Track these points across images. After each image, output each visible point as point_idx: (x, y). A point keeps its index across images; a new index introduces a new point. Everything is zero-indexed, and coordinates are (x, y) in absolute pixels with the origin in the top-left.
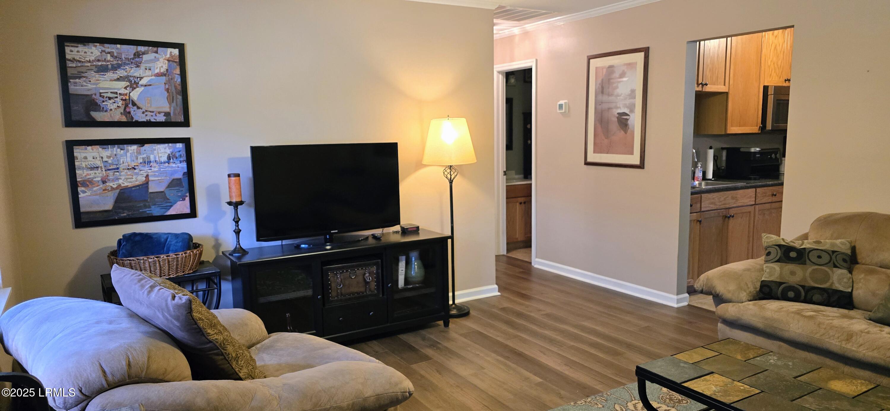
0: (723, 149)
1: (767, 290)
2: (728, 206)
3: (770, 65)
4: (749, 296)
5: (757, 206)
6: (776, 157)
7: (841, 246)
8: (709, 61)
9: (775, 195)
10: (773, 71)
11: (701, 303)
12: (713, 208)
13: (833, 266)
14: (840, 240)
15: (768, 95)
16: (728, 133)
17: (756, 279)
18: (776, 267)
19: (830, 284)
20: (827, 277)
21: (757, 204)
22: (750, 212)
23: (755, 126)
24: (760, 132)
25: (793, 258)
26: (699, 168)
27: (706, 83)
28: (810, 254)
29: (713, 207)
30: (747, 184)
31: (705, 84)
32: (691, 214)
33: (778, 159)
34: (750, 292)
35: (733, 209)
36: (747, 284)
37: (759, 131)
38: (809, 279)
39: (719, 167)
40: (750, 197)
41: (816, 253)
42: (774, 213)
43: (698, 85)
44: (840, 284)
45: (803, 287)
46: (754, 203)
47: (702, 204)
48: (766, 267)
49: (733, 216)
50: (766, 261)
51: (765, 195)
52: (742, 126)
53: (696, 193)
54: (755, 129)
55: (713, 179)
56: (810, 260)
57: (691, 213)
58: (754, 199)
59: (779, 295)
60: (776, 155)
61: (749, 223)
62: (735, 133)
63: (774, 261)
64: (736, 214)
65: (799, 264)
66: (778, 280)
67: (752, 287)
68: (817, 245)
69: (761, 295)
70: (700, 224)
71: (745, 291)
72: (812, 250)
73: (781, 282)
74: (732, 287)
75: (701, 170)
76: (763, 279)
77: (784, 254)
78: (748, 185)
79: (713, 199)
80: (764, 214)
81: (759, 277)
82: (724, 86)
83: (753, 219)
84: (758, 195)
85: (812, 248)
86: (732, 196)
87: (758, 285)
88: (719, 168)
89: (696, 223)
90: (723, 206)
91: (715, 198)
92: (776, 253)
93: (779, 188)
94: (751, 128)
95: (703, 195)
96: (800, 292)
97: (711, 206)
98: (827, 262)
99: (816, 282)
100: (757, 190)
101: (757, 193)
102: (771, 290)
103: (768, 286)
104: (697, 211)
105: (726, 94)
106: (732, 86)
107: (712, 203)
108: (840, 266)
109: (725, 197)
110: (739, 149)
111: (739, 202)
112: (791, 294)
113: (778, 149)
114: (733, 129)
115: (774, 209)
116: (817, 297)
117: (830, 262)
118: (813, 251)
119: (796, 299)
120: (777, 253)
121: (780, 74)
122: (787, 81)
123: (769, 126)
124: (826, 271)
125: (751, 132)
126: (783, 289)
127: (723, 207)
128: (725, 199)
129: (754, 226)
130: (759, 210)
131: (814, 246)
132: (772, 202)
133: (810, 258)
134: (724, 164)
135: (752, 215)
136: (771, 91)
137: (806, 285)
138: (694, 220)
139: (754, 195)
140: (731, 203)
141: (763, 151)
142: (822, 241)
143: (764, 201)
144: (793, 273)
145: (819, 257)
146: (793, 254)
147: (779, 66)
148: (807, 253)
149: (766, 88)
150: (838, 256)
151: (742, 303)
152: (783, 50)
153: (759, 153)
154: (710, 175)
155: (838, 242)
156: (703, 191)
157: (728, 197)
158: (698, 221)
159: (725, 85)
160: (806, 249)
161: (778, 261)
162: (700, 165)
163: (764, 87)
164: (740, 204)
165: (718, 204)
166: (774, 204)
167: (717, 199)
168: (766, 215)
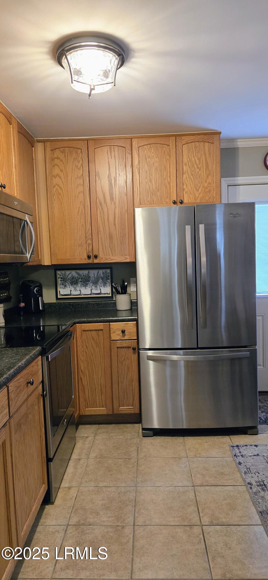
5: (12, 420)
21: (12, 416)
42: (30, 414)
46: (8, 417)
51: (19, 390)
58: (8, 409)
84: (12, 396)
100: (10, 388)
122: (2, 186)
130: (15, 426)
132: (27, 398)
139: (7, 402)
143: (19, 404)
166: (30, 400)
168: (22, 425)
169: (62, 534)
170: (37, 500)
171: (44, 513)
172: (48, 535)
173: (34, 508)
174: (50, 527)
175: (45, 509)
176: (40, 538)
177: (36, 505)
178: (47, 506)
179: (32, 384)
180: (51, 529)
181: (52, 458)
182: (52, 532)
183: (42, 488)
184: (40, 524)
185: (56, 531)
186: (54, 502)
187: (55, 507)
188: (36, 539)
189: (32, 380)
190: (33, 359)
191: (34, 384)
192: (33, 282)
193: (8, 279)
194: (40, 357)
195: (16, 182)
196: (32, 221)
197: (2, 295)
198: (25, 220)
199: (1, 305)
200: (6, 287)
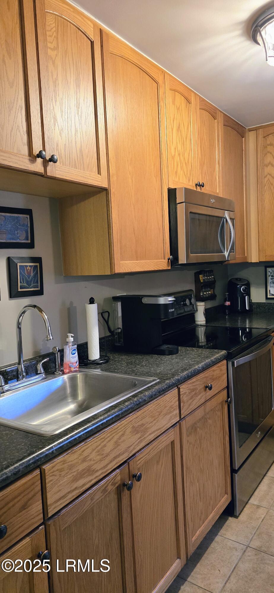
0: (116, 299)
2: (125, 456)
3: (175, 155)
5: (183, 423)
6: (191, 303)
10: (179, 168)
16: (117, 272)
21: (183, 419)
22: (172, 442)
23: (162, 259)
24: (170, 268)
26: (71, 344)
27: (53, 158)
29: (85, 482)
31: (49, 160)
37: (168, 266)
39: (112, 330)
40: (171, 410)
42: (209, 418)
43: (33, 157)
46: (178, 419)
49: (140, 473)
51: (193, 393)
52: (141, 259)
54: (162, 264)
58: (177, 411)
60: (190, 300)
61: (173, 465)
62: (129, 271)
78: (163, 386)
79: (84, 460)
80: (195, 429)
82: (99, 176)
84: (184, 398)
86: (133, 427)
90: (114, 463)
91: (88, 456)
93: (213, 371)
94: (157, 261)
97: (80, 483)
100: (181, 389)
101: (181, 396)
105: (104, 191)
106: (115, 178)
107: (82, 475)
109: (115, 438)
110: (139, 298)
111: (149, 432)
113: (191, 290)
114: (125, 266)
115: (209, 411)
121: (189, 173)
122: (201, 185)
123: (182, 259)
125: (156, 269)
127: (113, 466)
128: (116, 443)
130: (187, 428)
132: (204, 403)
134: (120, 324)
136: (180, 197)
139: (177, 403)
140: (133, 444)
143: (192, 407)
149: (172, 193)
152: (188, 135)
154: (95, 353)
157: (122, 435)
159: (99, 172)
162: (72, 339)
163: (169, 188)
164: (152, 437)
165: (98, 467)
166: (208, 404)
167: (93, 455)
168: (198, 429)
169: (239, 554)
170: (216, 508)
171: (226, 524)
172: (224, 549)
173: (211, 516)
174: (229, 541)
175: (228, 521)
176: (216, 548)
177: (214, 513)
178: (230, 518)
179: (210, 388)
180: (229, 543)
181: (237, 469)
182: (230, 547)
183: (224, 498)
184: (219, 534)
185: (234, 548)
186: (238, 516)
187: (239, 522)
188: (212, 548)
189: (211, 385)
190: (214, 363)
191: (212, 389)
192: (240, 280)
193: (213, 277)
194: (225, 362)
195: (219, 178)
196: (233, 217)
197: (205, 293)
198: (224, 218)
199: (202, 304)
200: (210, 285)
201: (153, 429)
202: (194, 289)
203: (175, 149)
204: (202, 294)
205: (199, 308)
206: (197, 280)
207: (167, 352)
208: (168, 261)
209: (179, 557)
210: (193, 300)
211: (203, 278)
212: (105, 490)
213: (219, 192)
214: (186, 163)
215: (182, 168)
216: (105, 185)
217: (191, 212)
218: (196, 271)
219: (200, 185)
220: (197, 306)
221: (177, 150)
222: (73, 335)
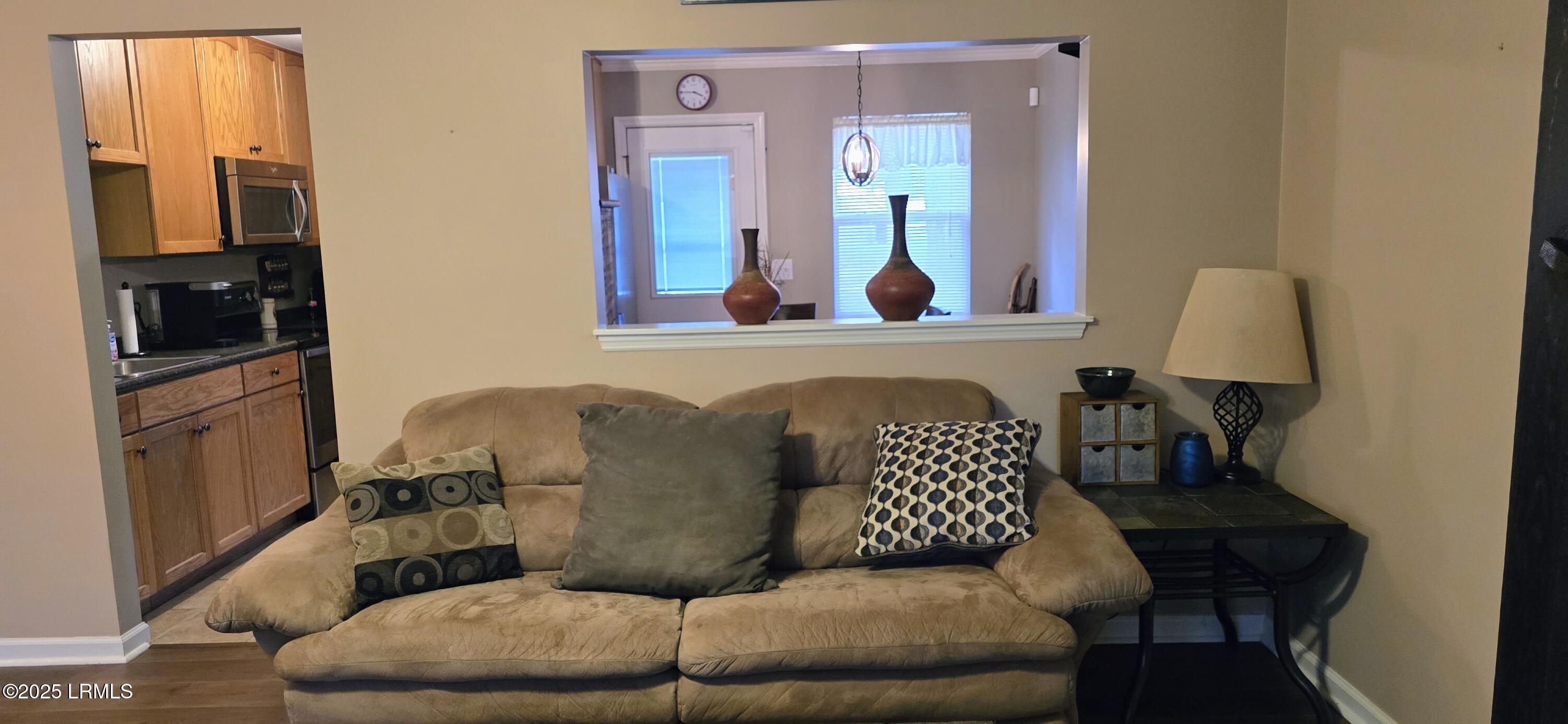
0: (149, 287)
1: (370, 583)
2: (194, 408)
3: (220, 116)
4: (340, 607)
5: (248, 399)
6: (253, 298)
7: (477, 459)
8: (94, 95)
9: (278, 373)
10: (226, 131)
11: (179, 632)
12: (166, 418)
13: (477, 503)
14: (472, 449)
15: (225, 177)
16: (161, 253)
17: (345, 565)
18: (378, 528)
19: (480, 537)
20: (472, 526)
21: (248, 395)
22: (237, 413)
23: (211, 239)
24: (223, 250)
25: (405, 502)
27: (97, 142)
28: (434, 486)
29: (164, 414)
30: (222, 356)
31: (93, 145)
32: (124, 438)
33: (257, 301)
34: (340, 598)
35: (205, 413)
36: (330, 582)
37: (220, 248)
38: (444, 539)
39: (146, 326)
40: (233, 384)
41: (440, 484)
42: (278, 407)
44: (496, 533)
45: (437, 556)
46: (242, 394)
47: (141, 412)
48: (357, 534)
49: (209, 428)
50: (354, 522)
51: (258, 374)
52: (187, 238)
53: (125, 388)
54: (212, 244)
55: (142, 354)
56: (436, 500)
57: (123, 436)
58: (241, 386)
59: (396, 587)
60: (252, 294)
61: (240, 436)
62: (174, 252)
63: (371, 518)
64: (213, 421)
65: (420, 512)
66: (390, 557)
67: (342, 587)
68: (438, 466)
69: (363, 598)
70: (144, 458)
71: (331, 601)
72: (434, 479)
73: (394, 560)
74: (302, 599)
75: (113, 337)
76: (358, 562)
77: (386, 500)
78: (227, 358)
79: (163, 397)
80: (262, 413)
81: (347, 559)
82: (137, 152)
83: (245, 427)
84: (248, 376)
85: (433, 474)
86: (199, 386)
87: (351, 576)
88: (148, 328)
89: (136, 456)
90: (186, 409)
91: (165, 395)
92: (370, 500)
93: (281, 358)
94: (204, 241)
95: (139, 392)
96: (434, 570)
97: (162, 413)
98: (465, 496)
99: (456, 541)
100: (244, 367)
101: (245, 374)
102: (380, 580)
103: (372, 573)
104: (134, 430)
105: (144, 168)
106: (153, 153)
107: (160, 408)
108: (487, 500)
109: (186, 389)
110: (186, 285)
111: (215, 396)
112: (419, 579)
113: (253, 282)
114: (170, 246)
115: (278, 399)
116: (465, 570)
117: (470, 494)
118: (436, 481)
119: (430, 585)
120: (373, 498)
121: (240, 136)
122: (258, 149)
123: (238, 239)
124: (468, 514)
125: (206, 251)
126: (403, 572)
127: (184, 411)
128: (187, 395)
129: (249, 441)
130: (253, 407)
131: (434, 469)
132: (272, 388)
133: (435, 496)
134: (158, 320)
135: (242, 415)
136: (231, 169)
137: (442, 551)
138: (130, 451)
139: (241, 379)
140: (201, 400)
141: (235, 287)
142: (444, 456)
143: (258, 387)
144: (413, 534)
145: (450, 489)
146: (404, 495)
147: (235, 120)
148: (427, 486)
149: (219, 162)
150: (479, 479)
151: (330, 629)
152: (236, 89)
153: (229, 291)
154: (133, 346)
155: (470, 452)
156: (138, 384)
157: (192, 389)
158: (139, 451)
159: (137, 149)
160: (424, 478)
161: (379, 516)
162: (109, 326)
163: (216, 158)
164: (217, 401)
165: (173, 407)
166: (276, 390)
167: (169, 396)
168: (266, 414)
170: (291, 502)
173: (285, 506)
177: (289, 505)
179: (278, 375)
181: (316, 468)
183: (303, 494)
189: (278, 370)
190: (282, 350)
191: (281, 377)
193: (286, 264)
194: (295, 352)
195: (282, 135)
196: (304, 187)
197: (275, 287)
198: (292, 189)
199: (272, 300)
200: (284, 276)
201: (217, 395)
202: (257, 280)
203: (220, 109)
204: (270, 288)
205: (266, 306)
206: (261, 269)
207: (224, 345)
208: (220, 242)
209: (250, 523)
210: (256, 295)
211: (272, 266)
212: (179, 427)
213: (284, 152)
214: (235, 123)
215: (230, 131)
216: (144, 163)
217: (245, 186)
218: (259, 256)
219: (256, 149)
220: (262, 304)
221: (222, 110)
222: (111, 321)
